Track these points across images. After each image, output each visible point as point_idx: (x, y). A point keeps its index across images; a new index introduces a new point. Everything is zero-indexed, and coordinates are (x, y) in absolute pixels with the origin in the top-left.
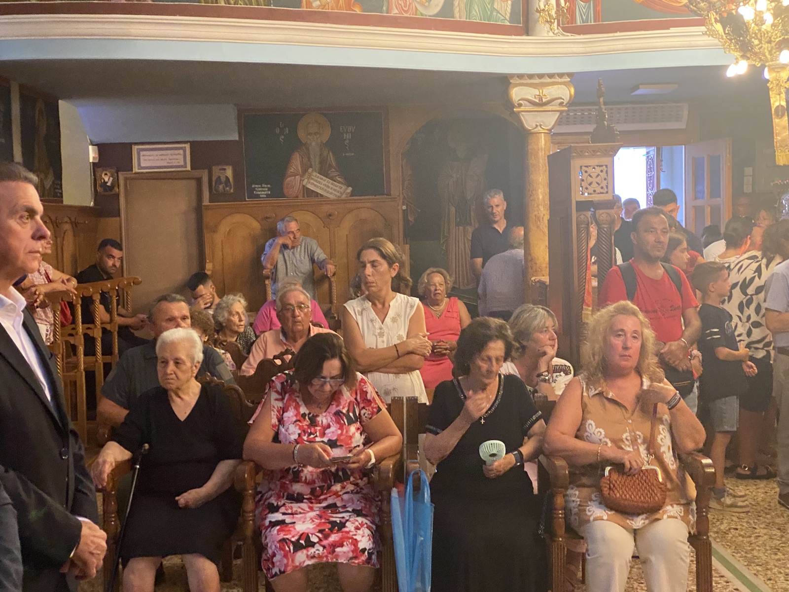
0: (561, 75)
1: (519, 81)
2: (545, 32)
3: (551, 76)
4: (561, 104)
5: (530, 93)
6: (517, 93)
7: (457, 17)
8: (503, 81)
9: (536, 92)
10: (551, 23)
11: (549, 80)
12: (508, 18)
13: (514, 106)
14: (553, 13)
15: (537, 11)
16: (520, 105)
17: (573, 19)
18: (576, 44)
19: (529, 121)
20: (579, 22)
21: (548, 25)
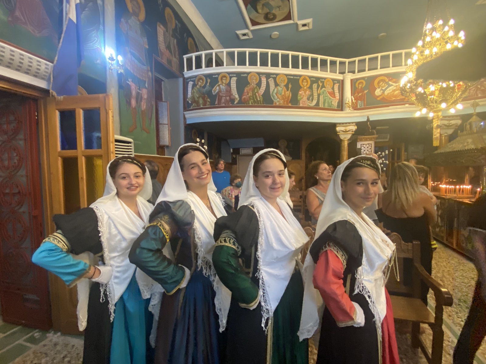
0: (353, 123)
1: (339, 125)
2: (348, 110)
3: (349, 123)
4: (352, 131)
5: (343, 129)
6: (338, 129)
7: (320, 106)
8: (334, 125)
9: (344, 128)
10: (350, 107)
11: (349, 125)
12: (336, 106)
13: (337, 132)
14: (351, 104)
15: (346, 104)
16: (339, 132)
17: (357, 106)
18: (357, 113)
19: (342, 137)
20: (359, 107)
21: (349, 108)
